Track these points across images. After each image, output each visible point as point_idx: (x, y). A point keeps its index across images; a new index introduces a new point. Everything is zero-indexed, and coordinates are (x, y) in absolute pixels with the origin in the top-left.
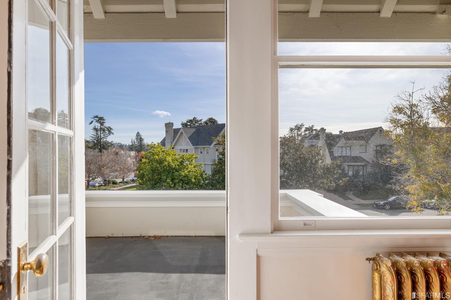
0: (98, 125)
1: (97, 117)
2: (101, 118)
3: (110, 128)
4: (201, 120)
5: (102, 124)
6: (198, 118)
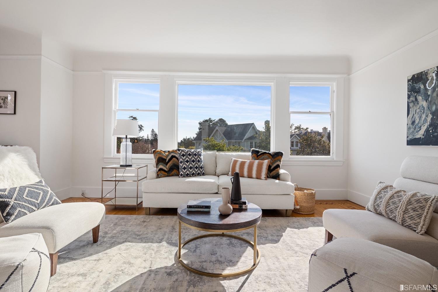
1: (132, 117)
3: (142, 126)
4: (214, 121)
6: (213, 119)
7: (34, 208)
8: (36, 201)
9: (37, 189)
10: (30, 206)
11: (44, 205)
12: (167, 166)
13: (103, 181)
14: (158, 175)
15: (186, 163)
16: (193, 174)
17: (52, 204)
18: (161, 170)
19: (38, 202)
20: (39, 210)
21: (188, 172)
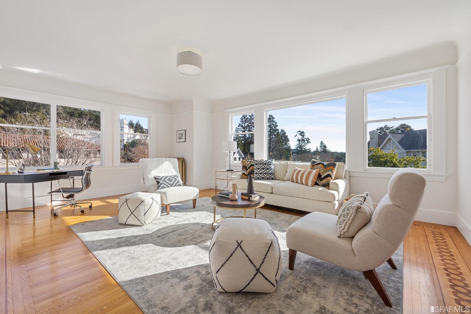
0: (300, 137)
1: (300, 131)
2: (303, 132)
3: (309, 139)
4: (392, 127)
5: (303, 136)
7: (169, 186)
8: (170, 183)
9: (172, 177)
10: (167, 185)
11: (174, 185)
12: (247, 172)
13: (216, 179)
14: (242, 177)
15: (258, 170)
16: (263, 178)
17: (178, 186)
18: (243, 174)
19: (171, 183)
20: (172, 187)
21: (258, 176)
